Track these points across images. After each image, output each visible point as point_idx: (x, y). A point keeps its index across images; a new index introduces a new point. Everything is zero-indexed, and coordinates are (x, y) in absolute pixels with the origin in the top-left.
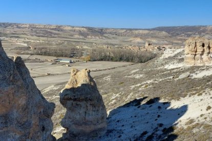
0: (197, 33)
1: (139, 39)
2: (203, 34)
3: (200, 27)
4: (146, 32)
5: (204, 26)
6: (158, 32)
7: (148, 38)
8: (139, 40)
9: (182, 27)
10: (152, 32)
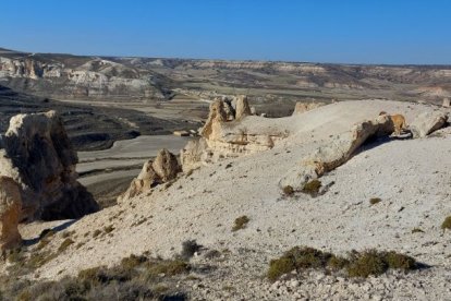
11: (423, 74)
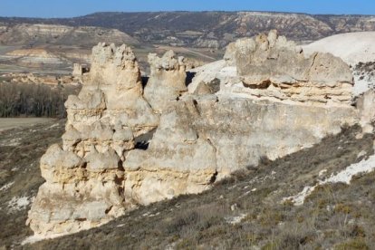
0: (211, 35)
1: (44, 53)
2: (227, 36)
3: (219, 15)
4: (62, 30)
5: (229, 14)
6: (99, 30)
7: (71, 50)
8: (42, 57)
9: (170, 15)
10: (79, 31)
11: (10, 30)
